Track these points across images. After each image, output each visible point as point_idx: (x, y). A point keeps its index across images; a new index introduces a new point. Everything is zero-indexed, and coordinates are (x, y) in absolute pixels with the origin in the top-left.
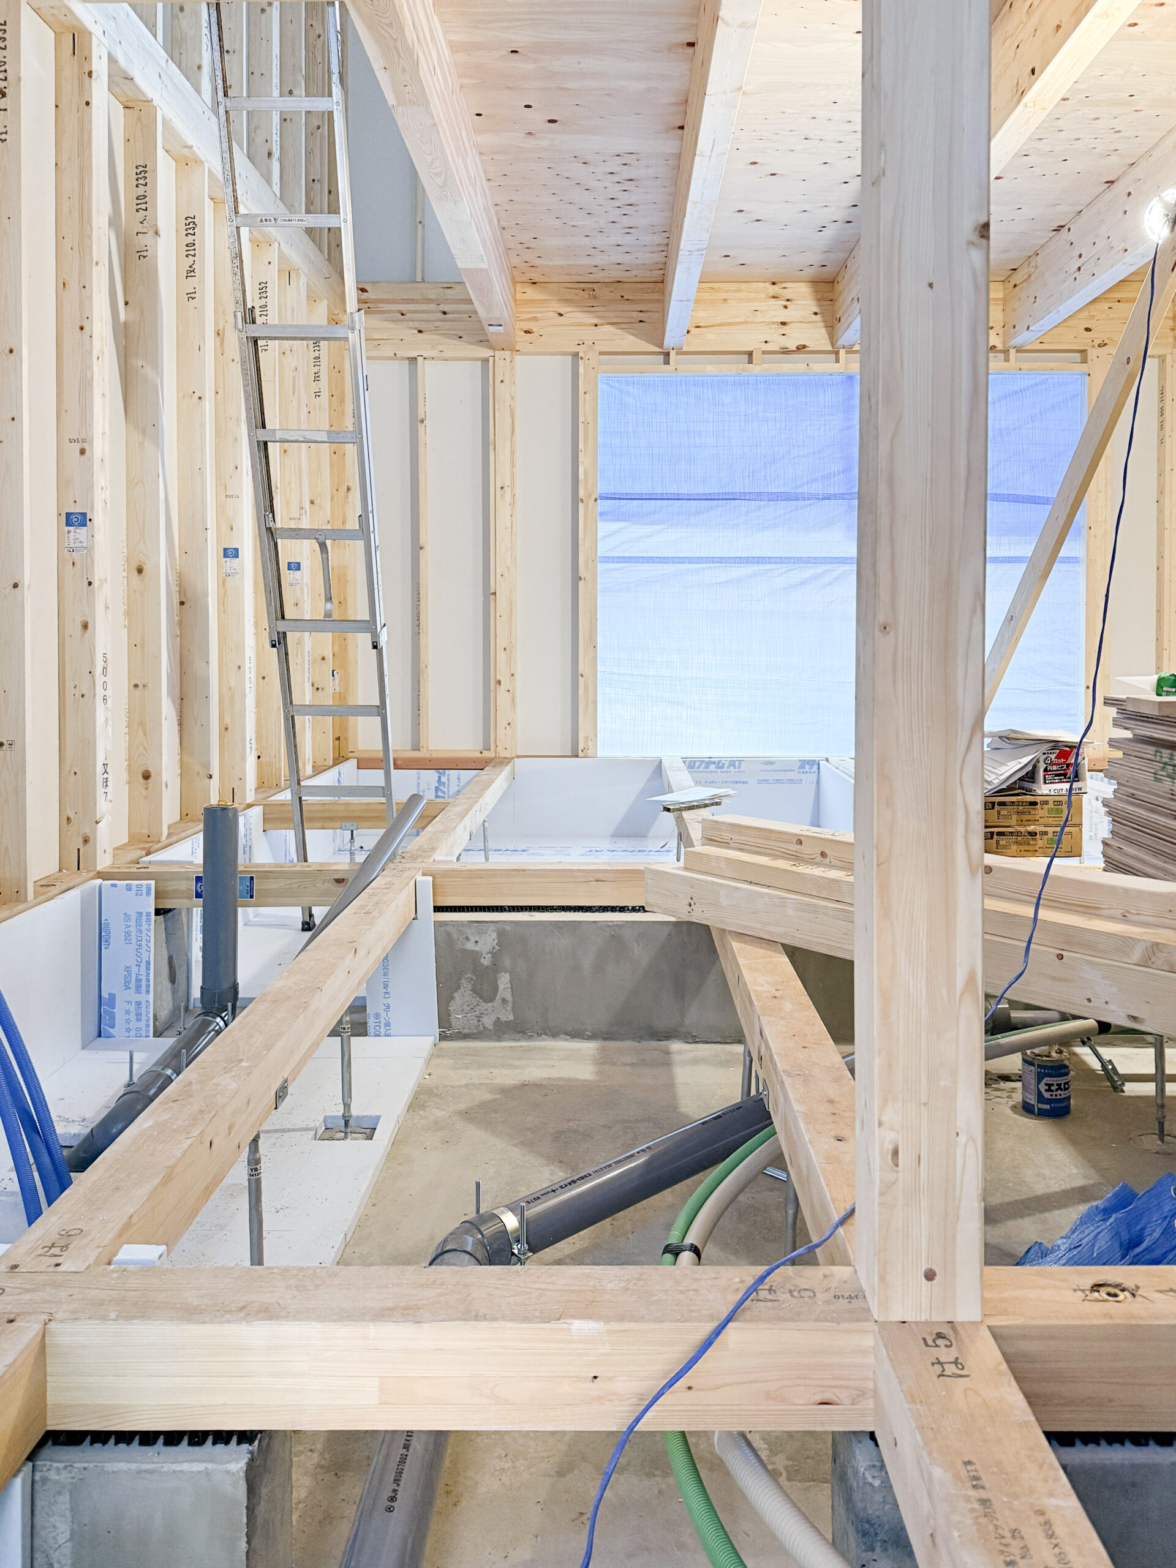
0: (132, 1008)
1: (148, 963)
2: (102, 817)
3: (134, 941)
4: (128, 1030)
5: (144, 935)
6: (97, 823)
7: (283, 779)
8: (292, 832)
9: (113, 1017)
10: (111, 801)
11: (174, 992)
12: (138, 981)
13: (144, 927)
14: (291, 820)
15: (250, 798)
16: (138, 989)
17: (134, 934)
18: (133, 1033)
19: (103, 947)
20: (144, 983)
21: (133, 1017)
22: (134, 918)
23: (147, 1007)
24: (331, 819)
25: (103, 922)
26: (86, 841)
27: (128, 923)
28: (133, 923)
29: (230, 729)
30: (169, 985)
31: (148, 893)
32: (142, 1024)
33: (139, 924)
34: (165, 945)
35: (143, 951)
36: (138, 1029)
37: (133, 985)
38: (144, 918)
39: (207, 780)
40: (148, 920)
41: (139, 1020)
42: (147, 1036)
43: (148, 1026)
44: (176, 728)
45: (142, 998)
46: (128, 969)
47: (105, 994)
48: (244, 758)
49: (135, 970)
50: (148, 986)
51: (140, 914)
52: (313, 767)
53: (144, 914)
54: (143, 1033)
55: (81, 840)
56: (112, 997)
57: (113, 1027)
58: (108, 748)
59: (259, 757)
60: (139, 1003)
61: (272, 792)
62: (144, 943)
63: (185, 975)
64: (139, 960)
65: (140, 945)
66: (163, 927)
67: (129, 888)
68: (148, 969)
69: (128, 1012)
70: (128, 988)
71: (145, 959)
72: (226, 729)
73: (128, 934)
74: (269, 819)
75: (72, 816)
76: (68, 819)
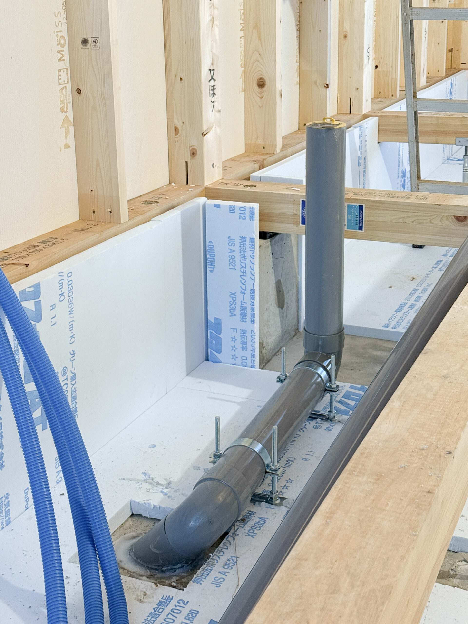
0: (238, 336)
1: (253, 292)
2: (209, 129)
3: (238, 267)
4: (234, 357)
5: (248, 261)
6: (204, 135)
7: (398, 89)
8: (406, 145)
9: (219, 342)
10: (219, 111)
11: (283, 317)
12: (243, 309)
13: (248, 253)
14: (405, 132)
15: (366, 108)
16: (243, 316)
17: (238, 259)
18: (239, 361)
19: (208, 270)
20: (249, 311)
21: (239, 345)
22: (238, 242)
23: (253, 336)
24: (445, 133)
25: (207, 244)
26: (193, 154)
27: (232, 248)
28: (237, 248)
29: (348, 37)
30: (277, 310)
31: (252, 217)
32: (248, 353)
33: (243, 250)
34: (271, 270)
35: (247, 278)
36: (244, 358)
37: (238, 312)
38: (248, 243)
39: (324, 89)
40: (252, 246)
41: (244, 349)
42: (253, 367)
43: (253, 356)
44: (295, 34)
45: (247, 326)
46: (233, 295)
47: (211, 318)
48: (361, 67)
49: (239, 297)
50: (253, 315)
51: (243, 239)
52: (427, 77)
53: (248, 240)
54: (249, 362)
55: (189, 153)
56: (218, 322)
57: (219, 352)
58: (215, 51)
59: (376, 67)
60: (244, 332)
61: (387, 103)
62: (248, 270)
63: (294, 298)
64: (244, 287)
65: (244, 272)
66: (270, 251)
67: (232, 210)
68: (253, 298)
69: (234, 339)
70: (233, 315)
71: (249, 287)
72: (345, 37)
73: (232, 258)
74: (383, 131)
75: (179, 127)
76: (176, 129)
